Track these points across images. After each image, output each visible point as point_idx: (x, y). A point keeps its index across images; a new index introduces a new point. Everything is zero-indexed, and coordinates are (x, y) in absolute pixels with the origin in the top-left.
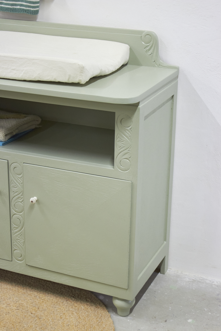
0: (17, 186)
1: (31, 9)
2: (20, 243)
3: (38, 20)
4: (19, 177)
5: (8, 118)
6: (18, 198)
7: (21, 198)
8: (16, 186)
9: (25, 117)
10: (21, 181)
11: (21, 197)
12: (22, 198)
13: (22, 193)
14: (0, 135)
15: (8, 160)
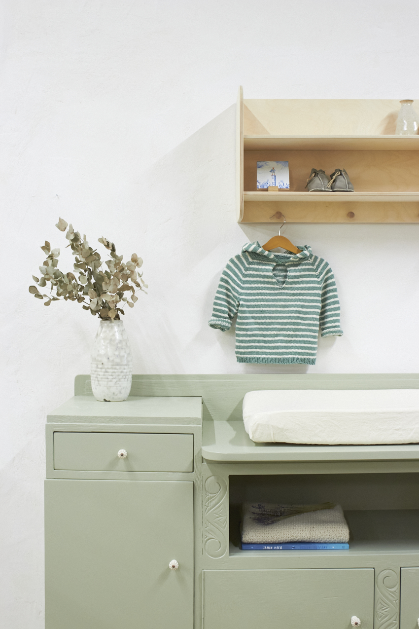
0: (388, 607)
3: (308, 372)
4: (391, 592)
6: (389, 625)
7: (393, 625)
8: (385, 607)
10: (395, 598)
11: (393, 623)
12: (396, 623)
13: (396, 615)
14: (343, 533)
15: (374, 568)
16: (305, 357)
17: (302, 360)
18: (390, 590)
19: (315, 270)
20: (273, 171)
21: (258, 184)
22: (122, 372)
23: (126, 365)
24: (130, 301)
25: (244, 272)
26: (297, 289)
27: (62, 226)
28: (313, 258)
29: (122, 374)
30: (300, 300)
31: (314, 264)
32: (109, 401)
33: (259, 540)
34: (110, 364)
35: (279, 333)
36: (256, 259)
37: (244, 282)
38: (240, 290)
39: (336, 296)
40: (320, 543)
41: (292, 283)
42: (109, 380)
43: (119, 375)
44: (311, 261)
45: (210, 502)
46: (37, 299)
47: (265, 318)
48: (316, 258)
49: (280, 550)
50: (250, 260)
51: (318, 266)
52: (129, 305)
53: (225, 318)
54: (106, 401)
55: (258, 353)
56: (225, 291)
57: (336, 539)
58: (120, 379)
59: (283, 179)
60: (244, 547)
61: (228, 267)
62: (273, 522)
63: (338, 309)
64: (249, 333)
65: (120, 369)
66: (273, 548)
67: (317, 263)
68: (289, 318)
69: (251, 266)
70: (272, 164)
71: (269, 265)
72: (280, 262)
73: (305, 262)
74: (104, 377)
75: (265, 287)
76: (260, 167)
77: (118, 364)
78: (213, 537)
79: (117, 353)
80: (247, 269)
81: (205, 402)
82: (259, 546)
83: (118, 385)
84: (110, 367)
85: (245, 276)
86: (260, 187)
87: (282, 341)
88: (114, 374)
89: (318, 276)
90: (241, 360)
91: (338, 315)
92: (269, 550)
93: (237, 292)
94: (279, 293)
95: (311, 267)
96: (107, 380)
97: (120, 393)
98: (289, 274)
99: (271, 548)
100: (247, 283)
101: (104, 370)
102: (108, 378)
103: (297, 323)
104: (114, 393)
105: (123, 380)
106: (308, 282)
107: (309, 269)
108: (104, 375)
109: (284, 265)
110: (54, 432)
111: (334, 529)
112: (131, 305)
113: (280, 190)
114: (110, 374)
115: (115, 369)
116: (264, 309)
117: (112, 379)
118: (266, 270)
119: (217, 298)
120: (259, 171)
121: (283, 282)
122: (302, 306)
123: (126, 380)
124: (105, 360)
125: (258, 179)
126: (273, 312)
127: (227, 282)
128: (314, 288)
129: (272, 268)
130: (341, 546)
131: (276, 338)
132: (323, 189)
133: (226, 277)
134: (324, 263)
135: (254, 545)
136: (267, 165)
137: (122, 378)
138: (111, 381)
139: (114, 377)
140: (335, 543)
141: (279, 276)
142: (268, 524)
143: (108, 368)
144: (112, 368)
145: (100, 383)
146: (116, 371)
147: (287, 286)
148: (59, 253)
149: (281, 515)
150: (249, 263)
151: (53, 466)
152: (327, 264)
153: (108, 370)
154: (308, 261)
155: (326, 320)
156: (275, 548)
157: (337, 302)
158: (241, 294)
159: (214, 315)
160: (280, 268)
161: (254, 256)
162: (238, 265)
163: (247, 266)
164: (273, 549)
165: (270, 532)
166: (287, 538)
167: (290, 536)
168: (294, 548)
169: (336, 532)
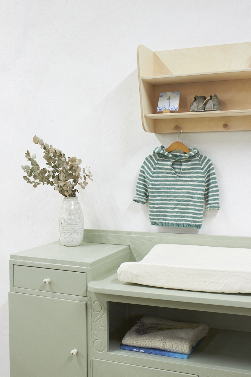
1: (197, 224)
3: (199, 233)
5: (181, 329)
9: (198, 326)
14: (185, 348)
15: (198, 376)
16: (192, 223)
17: (191, 225)
19: (201, 165)
20: (169, 99)
21: (158, 108)
22: (73, 229)
23: (76, 225)
24: (83, 184)
25: (154, 166)
26: (189, 177)
27: (36, 140)
28: (199, 156)
29: (73, 230)
30: (190, 185)
31: (200, 160)
32: (67, 246)
33: (132, 344)
34: (66, 223)
35: (176, 206)
36: (162, 158)
37: (154, 173)
38: (150, 178)
39: (216, 182)
40: (169, 352)
41: (185, 173)
42: (65, 233)
43: (71, 231)
44: (198, 158)
45: (96, 316)
46: (29, 184)
47: (167, 196)
48: (202, 156)
50: (158, 158)
51: (203, 162)
52: (82, 187)
53: (142, 196)
54: (65, 246)
55: (163, 219)
56: (143, 178)
57: (179, 351)
58: (72, 233)
59: (175, 104)
60: (122, 347)
61: (145, 163)
62: (144, 334)
63: (217, 191)
64: (156, 206)
65: (71, 227)
66: (139, 350)
67: (202, 160)
68: (182, 197)
69: (159, 162)
70: (169, 94)
71: (169, 161)
72: (177, 159)
73: (194, 159)
74: (63, 231)
75: (167, 176)
76: (161, 97)
77: (70, 224)
78: (98, 339)
79: (69, 217)
80: (156, 164)
81: (131, 249)
82: (130, 348)
83: (71, 237)
84: (65, 225)
85: (155, 168)
86: (159, 111)
87: (177, 212)
88: (67, 230)
89: (202, 169)
90: (153, 224)
91: (218, 195)
92: (136, 351)
93: (149, 179)
94: (177, 180)
95: (198, 162)
96: (64, 233)
97: (72, 241)
98: (182, 167)
99: (138, 350)
100: (156, 174)
101: (62, 227)
102: (64, 232)
103: (188, 200)
104: (68, 242)
105: (73, 234)
106: (196, 173)
107: (196, 163)
108: (62, 230)
109: (180, 161)
110: (14, 265)
111: (179, 344)
112: (83, 187)
113: (172, 112)
114: (66, 230)
115: (68, 227)
116: (167, 190)
117: (67, 233)
118: (167, 165)
119: (138, 183)
120: (160, 99)
121: (179, 173)
122: (191, 189)
123: (76, 233)
124: (63, 221)
125: (159, 105)
126: (173, 193)
127: (144, 172)
128: (199, 177)
129: (172, 164)
130: (182, 356)
131: (174, 210)
132: (196, 110)
133: (143, 170)
134: (207, 160)
135: (128, 347)
136: (166, 95)
137: (73, 233)
138: (66, 234)
139: (68, 232)
140: (179, 353)
141: (177, 168)
142: (141, 334)
143: (64, 226)
144: (66, 226)
145: (61, 235)
146: (68, 228)
147: (182, 175)
148: (35, 157)
149: (153, 329)
150: (158, 160)
151: (13, 285)
152: (209, 160)
153: (64, 228)
154: (196, 159)
155: (209, 198)
156: (140, 351)
157: (217, 186)
158: (151, 181)
159: (137, 194)
160: (178, 163)
161: (160, 156)
162: (150, 162)
163: (156, 162)
165: (139, 340)
166: (149, 346)
167: (151, 344)
168: (151, 353)
169: (180, 346)
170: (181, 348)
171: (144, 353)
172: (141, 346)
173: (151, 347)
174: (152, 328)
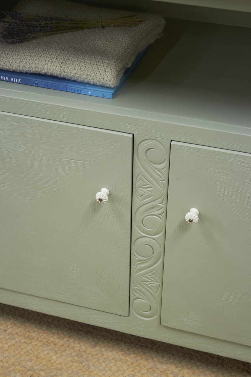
0: (152, 186)
2: (149, 287)
4: (156, 169)
5: (103, 27)
6: (153, 208)
7: (159, 209)
8: (148, 186)
10: (161, 177)
11: (158, 206)
12: (162, 207)
13: (162, 198)
15: (133, 135)
18: (156, 166)
40: (74, 82)
49: (18, 83)
57: (96, 81)
66: (9, 79)
92: (4, 81)
99: (7, 79)
111: (94, 67)
130: (101, 91)
140: (94, 85)
142: (13, 43)
149: (40, 31)
156: (12, 79)
164: (9, 81)
165: (8, 56)
166: (31, 69)
167: (33, 66)
168: (36, 84)
169: (97, 71)
170: (99, 75)
171: (19, 83)
172: (13, 68)
173: (35, 72)
174: (39, 29)
